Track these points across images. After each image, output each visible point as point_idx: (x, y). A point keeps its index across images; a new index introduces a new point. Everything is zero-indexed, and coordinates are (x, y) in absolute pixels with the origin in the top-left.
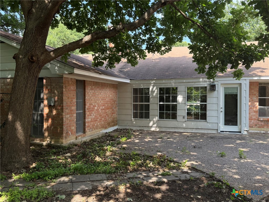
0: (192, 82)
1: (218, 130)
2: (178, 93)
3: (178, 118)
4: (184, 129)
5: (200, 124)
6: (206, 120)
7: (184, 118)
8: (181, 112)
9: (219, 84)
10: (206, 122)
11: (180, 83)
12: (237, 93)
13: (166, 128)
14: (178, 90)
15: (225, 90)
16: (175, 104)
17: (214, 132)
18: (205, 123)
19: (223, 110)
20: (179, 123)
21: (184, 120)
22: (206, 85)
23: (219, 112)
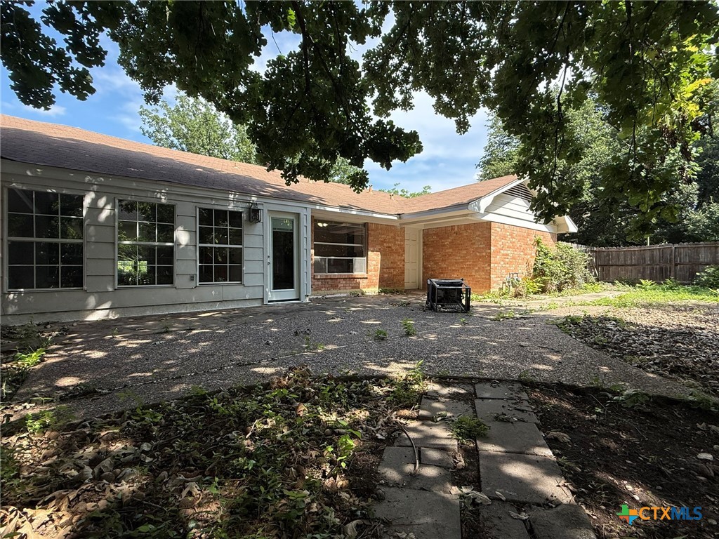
0: (212, 199)
1: (263, 299)
2: (177, 220)
3: (178, 281)
4: (191, 306)
5: (230, 290)
6: (241, 281)
7: (192, 280)
8: (187, 266)
9: (266, 211)
10: (242, 286)
11: (182, 195)
12: (293, 230)
13: (141, 308)
14: (178, 211)
15: (273, 224)
16: (170, 246)
17: (257, 304)
18: (240, 288)
19: (271, 260)
20: (179, 291)
21: (192, 284)
22: (240, 208)
23: (266, 264)
